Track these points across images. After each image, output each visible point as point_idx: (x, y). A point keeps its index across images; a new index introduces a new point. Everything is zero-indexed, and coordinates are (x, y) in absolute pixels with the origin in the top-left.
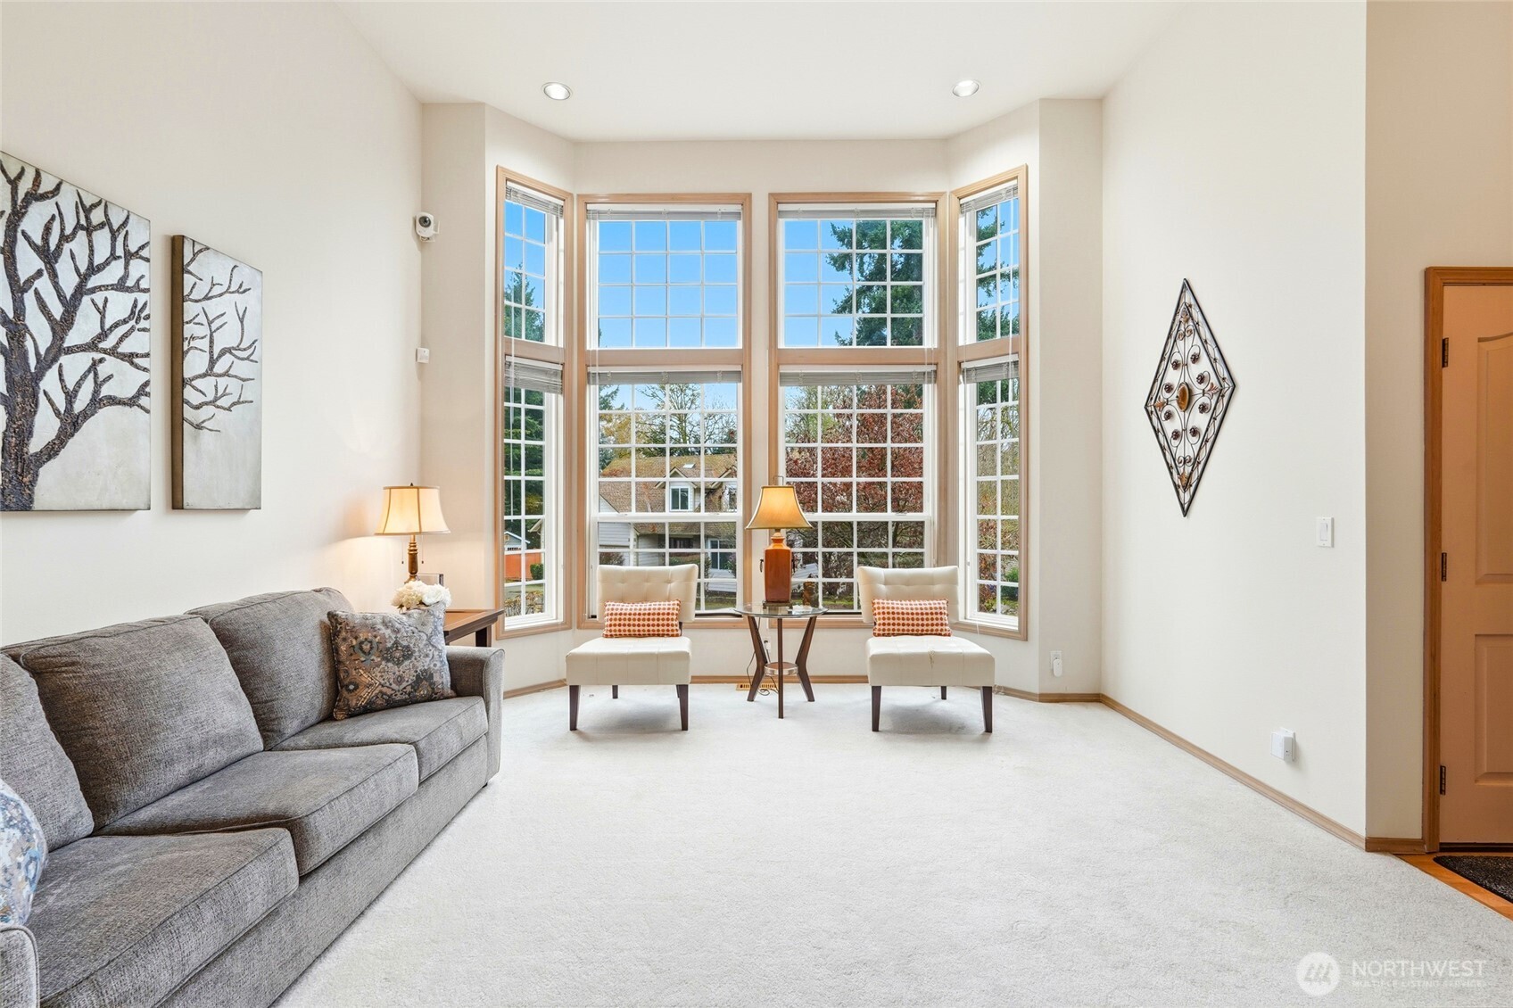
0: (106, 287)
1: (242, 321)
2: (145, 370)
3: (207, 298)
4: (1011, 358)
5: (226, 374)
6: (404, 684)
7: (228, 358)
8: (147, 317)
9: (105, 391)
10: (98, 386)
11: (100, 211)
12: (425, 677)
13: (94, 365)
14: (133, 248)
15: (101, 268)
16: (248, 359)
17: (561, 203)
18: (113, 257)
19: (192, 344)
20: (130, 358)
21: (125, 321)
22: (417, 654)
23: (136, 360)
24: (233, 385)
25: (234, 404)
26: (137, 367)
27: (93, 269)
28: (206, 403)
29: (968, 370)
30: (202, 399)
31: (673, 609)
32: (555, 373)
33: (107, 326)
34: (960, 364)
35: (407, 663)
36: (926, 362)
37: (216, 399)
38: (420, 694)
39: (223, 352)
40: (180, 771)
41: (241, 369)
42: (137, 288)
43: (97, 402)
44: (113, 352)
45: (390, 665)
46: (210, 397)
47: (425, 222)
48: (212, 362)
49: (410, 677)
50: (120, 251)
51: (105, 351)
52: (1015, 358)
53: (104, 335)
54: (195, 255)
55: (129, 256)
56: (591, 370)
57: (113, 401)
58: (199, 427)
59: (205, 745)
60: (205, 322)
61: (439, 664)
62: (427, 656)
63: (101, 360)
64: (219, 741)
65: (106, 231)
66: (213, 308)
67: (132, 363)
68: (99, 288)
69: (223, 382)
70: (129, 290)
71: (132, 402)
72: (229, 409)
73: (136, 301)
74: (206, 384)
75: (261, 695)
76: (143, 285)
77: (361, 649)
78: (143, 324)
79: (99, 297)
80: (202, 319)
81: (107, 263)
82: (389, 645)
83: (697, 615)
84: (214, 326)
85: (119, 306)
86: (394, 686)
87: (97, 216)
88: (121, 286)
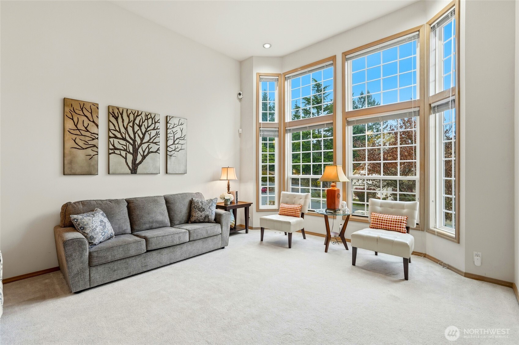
0: (151, 130)
1: (182, 131)
2: (159, 145)
3: (173, 128)
4: (451, 98)
5: (178, 144)
6: (202, 217)
7: (178, 140)
8: (159, 134)
9: (150, 150)
10: (149, 149)
11: (150, 115)
12: (207, 216)
13: (148, 145)
14: (156, 121)
15: (150, 126)
16: (183, 139)
17: (277, 77)
18: (152, 123)
19: (169, 138)
20: (155, 143)
21: (155, 136)
22: (206, 210)
23: (157, 143)
24: (179, 146)
25: (179, 150)
26: (157, 145)
27: (148, 127)
28: (173, 151)
29: (434, 107)
30: (172, 150)
31: (298, 208)
32: (276, 131)
33: (151, 137)
34: (430, 105)
35: (203, 212)
36: (413, 107)
37: (175, 149)
38: (206, 220)
39: (177, 139)
40: (147, 226)
41: (181, 142)
42: (157, 129)
43: (149, 153)
44: (152, 142)
45: (199, 212)
46: (174, 149)
47: (240, 94)
48: (174, 142)
49: (204, 216)
50: (154, 122)
51: (150, 142)
52: (453, 98)
53: (150, 139)
54: (170, 119)
55: (155, 123)
56: (287, 128)
57: (152, 152)
58: (171, 156)
59: (152, 222)
60: (173, 133)
61: (211, 214)
62: (208, 211)
63: (150, 144)
64: (157, 222)
65: (151, 119)
66: (174, 130)
67: (156, 144)
68: (149, 130)
69: (176, 146)
70: (156, 129)
71: (156, 152)
72: (178, 151)
73: (157, 131)
74: (173, 147)
75: (172, 214)
76: (158, 128)
77: (194, 207)
78: (158, 136)
79: (149, 132)
80: (172, 132)
81: (151, 125)
82: (200, 207)
83: (308, 211)
84: (175, 134)
85: (153, 133)
86: (200, 218)
87: (149, 116)
88: (154, 129)
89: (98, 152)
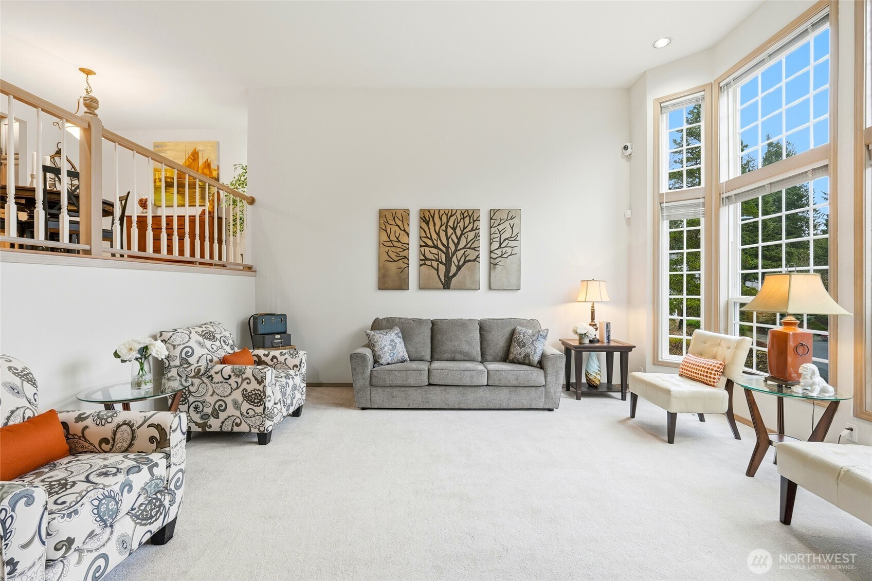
0: (468, 232)
1: (512, 228)
2: (479, 251)
3: (499, 225)
5: (506, 247)
7: (507, 241)
8: (479, 236)
9: (467, 259)
10: (465, 257)
11: (466, 213)
13: (465, 252)
14: (475, 219)
15: (467, 227)
16: (515, 240)
18: (470, 223)
19: (494, 240)
20: (474, 249)
21: (473, 239)
23: (476, 249)
24: (509, 250)
25: (509, 256)
26: (477, 251)
27: (464, 228)
28: (498, 257)
30: (497, 256)
33: (468, 242)
37: (502, 255)
39: (505, 240)
41: (512, 244)
42: (476, 229)
43: (465, 262)
44: (470, 248)
46: (500, 255)
47: (626, 148)
48: (501, 244)
50: (472, 221)
51: (467, 248)
53: (467, 244)
54: (494, 213)
55: (474, 221)
57: (469, 261)
58: (495, 265)
60: (498, 232)
63: (467, 251)
65: (468, 217)
66: (501, 228)
67: (475, 250)
68: (466, 232)
69: (504, 250)
70: (474, 230)
71: (474, 260)
72: (507, 258)
73: (476, 233)
74: (499, 252)
76: (478, 228)
78: (478, 238)
79: (466, 235)
80: (497, 232)
81: (468, 225)
84: (501, 233)
85: (471, 235)
87: (466, 214)
88: (472, 230)
89: (408, 264)
